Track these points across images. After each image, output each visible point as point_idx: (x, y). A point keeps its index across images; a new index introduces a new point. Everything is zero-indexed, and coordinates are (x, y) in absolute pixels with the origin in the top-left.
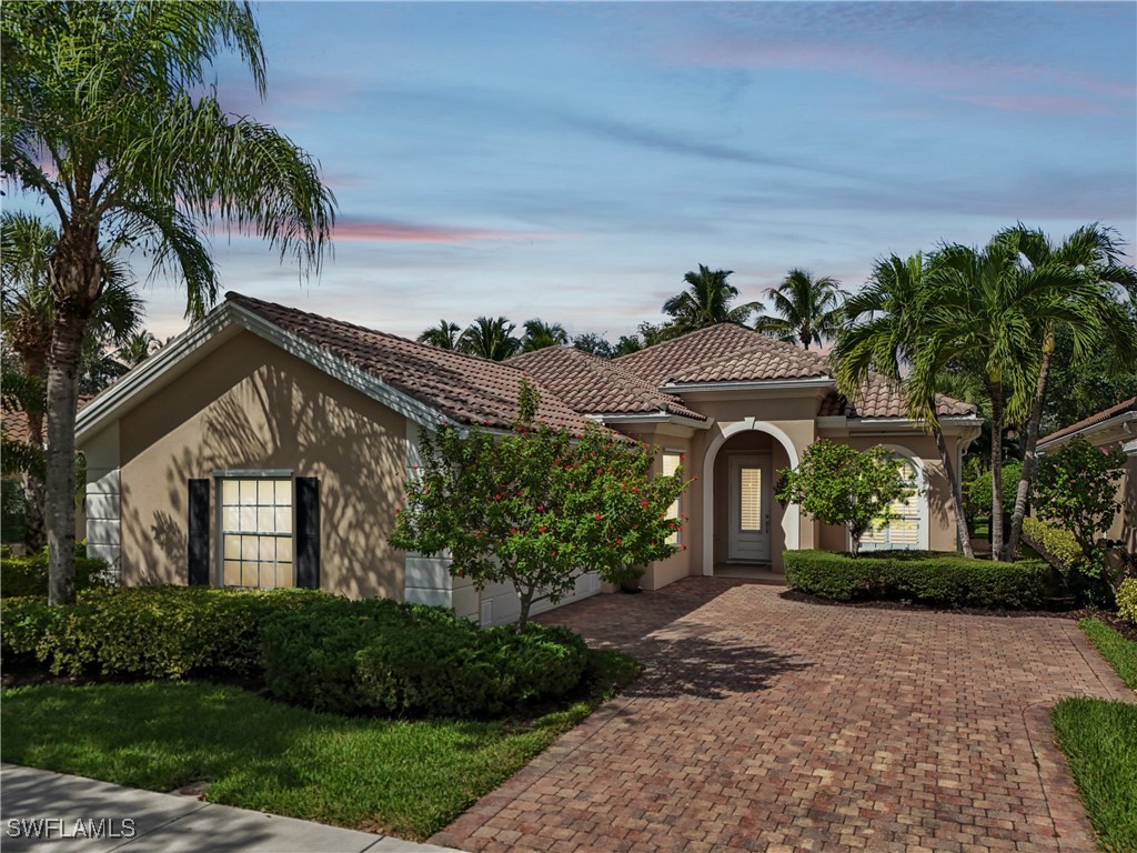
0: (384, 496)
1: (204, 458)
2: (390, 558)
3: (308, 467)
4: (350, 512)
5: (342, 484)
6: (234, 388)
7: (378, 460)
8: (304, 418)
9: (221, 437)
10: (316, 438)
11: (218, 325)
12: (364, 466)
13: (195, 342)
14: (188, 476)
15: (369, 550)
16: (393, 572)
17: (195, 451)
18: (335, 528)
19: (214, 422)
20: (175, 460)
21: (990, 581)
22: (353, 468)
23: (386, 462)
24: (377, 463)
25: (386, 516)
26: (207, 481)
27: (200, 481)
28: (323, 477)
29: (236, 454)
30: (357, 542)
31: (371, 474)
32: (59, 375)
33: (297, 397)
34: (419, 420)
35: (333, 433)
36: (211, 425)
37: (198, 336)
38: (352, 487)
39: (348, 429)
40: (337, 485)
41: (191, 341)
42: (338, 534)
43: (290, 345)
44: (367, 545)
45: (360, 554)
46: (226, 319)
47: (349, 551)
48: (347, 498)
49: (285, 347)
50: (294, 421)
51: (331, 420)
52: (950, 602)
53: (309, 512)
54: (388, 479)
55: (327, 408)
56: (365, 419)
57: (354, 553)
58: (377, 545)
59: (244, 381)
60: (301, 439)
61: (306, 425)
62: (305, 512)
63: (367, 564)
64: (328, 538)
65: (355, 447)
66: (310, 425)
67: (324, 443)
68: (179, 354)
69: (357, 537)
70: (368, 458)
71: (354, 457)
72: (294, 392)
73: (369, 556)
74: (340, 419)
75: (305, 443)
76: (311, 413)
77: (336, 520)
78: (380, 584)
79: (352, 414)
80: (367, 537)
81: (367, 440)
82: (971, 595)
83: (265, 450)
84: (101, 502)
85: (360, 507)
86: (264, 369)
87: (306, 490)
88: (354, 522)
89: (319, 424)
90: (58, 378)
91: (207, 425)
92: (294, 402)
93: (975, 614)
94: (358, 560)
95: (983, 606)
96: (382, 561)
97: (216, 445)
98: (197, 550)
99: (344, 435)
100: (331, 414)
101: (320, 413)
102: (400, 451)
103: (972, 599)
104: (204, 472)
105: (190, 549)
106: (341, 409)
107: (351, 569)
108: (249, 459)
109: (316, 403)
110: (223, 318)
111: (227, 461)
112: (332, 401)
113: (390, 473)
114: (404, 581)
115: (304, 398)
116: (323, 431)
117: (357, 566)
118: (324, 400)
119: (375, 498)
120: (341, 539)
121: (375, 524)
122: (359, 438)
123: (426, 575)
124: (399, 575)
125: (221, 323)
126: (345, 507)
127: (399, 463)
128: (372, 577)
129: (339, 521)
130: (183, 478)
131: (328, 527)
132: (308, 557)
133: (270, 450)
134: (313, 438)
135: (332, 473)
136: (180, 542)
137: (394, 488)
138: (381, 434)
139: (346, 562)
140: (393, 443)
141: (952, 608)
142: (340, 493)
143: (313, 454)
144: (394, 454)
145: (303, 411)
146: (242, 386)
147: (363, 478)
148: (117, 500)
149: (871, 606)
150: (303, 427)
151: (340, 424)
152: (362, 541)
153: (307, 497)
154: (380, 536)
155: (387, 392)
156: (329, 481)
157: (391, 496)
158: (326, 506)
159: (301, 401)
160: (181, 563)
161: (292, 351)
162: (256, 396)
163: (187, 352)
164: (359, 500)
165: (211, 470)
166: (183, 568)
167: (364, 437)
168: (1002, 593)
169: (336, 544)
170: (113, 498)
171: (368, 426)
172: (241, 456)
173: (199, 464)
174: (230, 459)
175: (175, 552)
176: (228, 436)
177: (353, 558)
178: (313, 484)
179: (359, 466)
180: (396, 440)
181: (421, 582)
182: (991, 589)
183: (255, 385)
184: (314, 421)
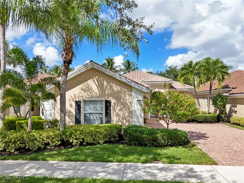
0: (127, 104)
1: (80, 96)
2: (128, 117)
3: (108, 98)
4: (119, 107)
5: (117, 102)
6: (88, 81)
7: (125, 96)
8: (107, 88)
9: (85, 92)
10: (110, 92)
11: (88, 67)
12: (122, 98)
13: (81, 70)
14: (75, 100)
15: (124, 115)
16: (129, 119)
17: (77, 95)
18: (115, 111)
19: (83, 88)
20: (71, 97)
21: (210, 118)
22: (119, 98)
23: (128, 97)
24: (125, 97)
25: (127, 108)
26: (80, 101)
27: (79, 101)
28: (112, 100)
29: (89, 95)
30: (121, 113)
31: (124, 99)
32: (65, 77)
33: (105, 83)
34: (139, 89)
35: (114, 91)
36: (82, 89)
37: (82, 69)
38: (119, 102)
39: (118, 90)
40: (115, 102)
41: (80, 70)
42: (116, 112)
43: (107, 72)
44: (123, 114)
45: (121, 116)
46: (90, 66)
47: (118, 115)
48: (118, 104)
49: (106, 73)
50: (104, 88)
51: (114, 88)
52: (203, 122)
53: (109, 107)
54: (128, 100)
55: (113, 86)
56: (122, 88)
57: (120, 116)
58: (125, 114)
59: (91, 79)
60: (106, 92)
61: (108, 89)
62: (108, 108)
63: (123, 118)
64: (113, 113)
65: (120, 94)
66: (109, 89)
67: (112, 93)
68: (77, 73)
69: (120, 113)
70: (123, 96)
71: (120, 96)
72: (104, 82)
73: (124, 116)
74: (116, 88)
75: (108, 93)
76: (109, 87)
77: (115, 109)
78: (126, 122)
79: (119, 87)
80: (123, 112)
81: (123, 92)
82: (207, 120)
83: (97, 94)
84: (49, 107)
85: (121, 106)
86: (97, 77)
87: (108, 103)
88: (120, 109)
89: (111, 89)
90: (65, 78)
91: (81, 89)
92: (104, 84)
93: (207, 124)
94: (121, 117)
95: (208, 122)
96: (127, 117)
97: (83, 93)
98: (78, 117)
99: (117, 91)
100: (114, 87)
101: (111, 87)
102: (131, 95)
103: (207, 121)
104: (80, 99)
105: (76, 117)
106: (116, 86)
107: (119, 119)
108: (92, 96)
109: (110, 84)
110: (89, 66)
111: (86, 97)
112: (114, 84)
113: (129, 99)
114: (132, 121)
115: (107, 83)
116: (112, 91)
117: (121, 119)
118: (112, 84)
119: (125, 104)
120: (117, 113)
121: (125, 110)
122: (121, 92)
123: (137, 120)
124: (131, 120)
125: (89, 67)
126: (118, 106)
127: (130, 97)
128: (125, 121)
129: (116, 109)
130: (74, 101)
131: (113, 111)
132: (108, 117)
133: (98, 94)
134: (109, 92)
135: (114, 99)
136: (72, 115)
137: (129, 102)
138: (126, 91)
139: (118, 118)
140: (129, 93)
141: (203, 123)
142: (116, 103)
143: (109, 95)
144: (129, 95)
145: (107, 86)
146: (90, 80)
147: (122, 100)
148: (54, 106)
149: (190, 123)
150: (107, 90)
151: (116, 89)
152: (122, 113)
153: (108, 104)
154: (126, 112)
155: (132, 83)
156: (113, 101)
157: (129, 104)
158: (113, 106)
159: (106, 84)
160: (73, 120)
161: (108, 74)
162: (94, 83)
163: (79, 73)
164: (121, 105)
165: (82, 99)
166: (73, 121)
167: (122, 92)
168: (211, 120)
169: (115, 114)
170: (52, 105)
171: (123, 90)
172: (90, 96)
173: (78, 97)
174: (87, 97)
175: (71, 117)
176: (86, 91)
177: (120, 117)
178: (110, 102)
179: (121, 98)
180: (130, 92)
181: (136, 121)
182: (210, 119)
183: (94, 80)
184: (110, 88)
